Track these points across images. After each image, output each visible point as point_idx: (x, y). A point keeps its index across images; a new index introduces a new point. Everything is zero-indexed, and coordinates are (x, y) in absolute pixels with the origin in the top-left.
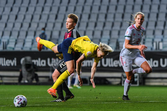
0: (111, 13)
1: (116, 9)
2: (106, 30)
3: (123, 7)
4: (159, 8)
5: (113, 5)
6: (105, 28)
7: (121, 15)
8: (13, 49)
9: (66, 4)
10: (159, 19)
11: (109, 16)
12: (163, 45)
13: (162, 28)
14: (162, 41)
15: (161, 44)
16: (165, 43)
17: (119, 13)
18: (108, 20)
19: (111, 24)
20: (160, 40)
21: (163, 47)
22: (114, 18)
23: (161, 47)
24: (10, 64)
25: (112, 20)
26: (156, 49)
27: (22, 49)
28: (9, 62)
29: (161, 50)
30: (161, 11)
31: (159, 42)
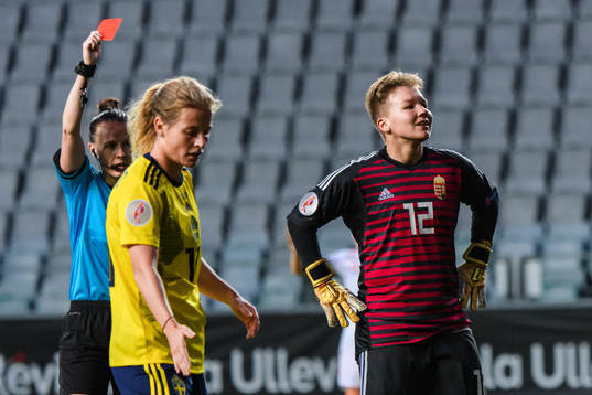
0: (270, 115)
1: (299, 91)
2: (251, 203)
3: (331, 82)
4: (518, 83)
5: (278, 72)
6: (243, 194)
7: (322, 127)
9: (41, 74)
10: (521, 140)
11: (260, 127)
12: (545, 273)
13: (538, 185)
14: (539, 252)
15: (534, 271)
16: (554, 264)
17: (313, 113)
18: (256, 149)
19: (272, 173)
20: (528, 249)
21: (547, 286)
22: (290, 137)
23: (534, 287)
25: (276, 150)
26: (510, 295)
29: (534, 300)
30: (528, 96)
31: (524, 261)
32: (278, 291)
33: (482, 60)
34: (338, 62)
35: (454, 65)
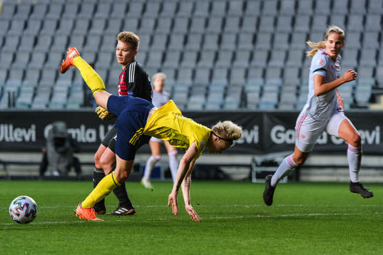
0: (229, 33)
2: (221, 67)
3: (254, 21)
5: (233, 16)
7: (250, 38)
8: (30, 106)
17: (246, 33)
18: (224, 46)
19: (230, 56)
22: (237, 42)
24: (23, 138)
25: (232, 47)
27: (47, 106)
28: (21, 134)
32: (231, 103)
33: (314, 13)
34: (257, 12)
35: (303, 14)
